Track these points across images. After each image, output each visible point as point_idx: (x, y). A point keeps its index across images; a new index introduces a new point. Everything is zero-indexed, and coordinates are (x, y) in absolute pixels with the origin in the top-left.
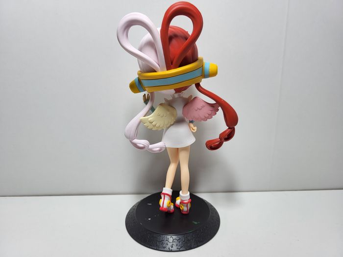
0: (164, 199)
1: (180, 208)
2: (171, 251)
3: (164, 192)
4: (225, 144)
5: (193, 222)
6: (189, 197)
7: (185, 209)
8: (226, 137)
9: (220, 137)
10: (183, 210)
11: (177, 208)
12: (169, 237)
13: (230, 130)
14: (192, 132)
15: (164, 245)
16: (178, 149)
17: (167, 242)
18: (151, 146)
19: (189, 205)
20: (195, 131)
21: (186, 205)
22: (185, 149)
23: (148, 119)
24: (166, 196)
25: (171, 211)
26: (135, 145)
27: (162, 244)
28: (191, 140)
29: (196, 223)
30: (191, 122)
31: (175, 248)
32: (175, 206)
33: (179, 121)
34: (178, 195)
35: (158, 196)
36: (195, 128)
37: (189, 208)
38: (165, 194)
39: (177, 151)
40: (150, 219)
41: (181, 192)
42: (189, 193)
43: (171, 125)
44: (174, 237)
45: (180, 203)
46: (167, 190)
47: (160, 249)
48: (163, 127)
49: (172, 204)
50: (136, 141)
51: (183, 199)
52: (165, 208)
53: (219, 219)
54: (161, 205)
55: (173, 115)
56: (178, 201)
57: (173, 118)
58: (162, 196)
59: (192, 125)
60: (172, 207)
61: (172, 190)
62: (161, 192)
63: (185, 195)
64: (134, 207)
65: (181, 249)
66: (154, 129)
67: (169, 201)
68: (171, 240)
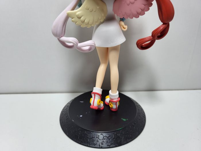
0: (95, 98)
1: (109, 106)
2: (102, 148)
3: (94, 91)
4: (157, 42)
5: (122, 119)
6: (118, 96)
7: (114, 106)
8: (159, 35)
9: (152, 35)
10: (112, 108)
11: (106, 106)
12: (99, 134)
13: (164, 26)
14: (123, 31)
15: (95, 142)
16: (108, 48)
17: (98, 139)
18: (80, 45)
19: (118, 104)
20: (126, 29)
21: (115, 103)
22: (115, 49)
23: (76, 13)
24: (96, 95)
25: (101, 108)
26: (63, 43)
27: (93, 141)
28: (121, 40)
29: (124, 120)
30: (122, 20)
31: (105, 145)
32: (104, 104)
33: (110, 19)
34: (108, 94)
35: (88, 95)
36: (126, 27)
37: (117, 106)
38: (95, 93)
39: (107, 51)
40: (81, 116)
41: (110, 92)
42: (118, 93)
43: (102, 23)
44: (104, 134)
45: (110, 101)
46: (98, 89)
47: (90, 146)
48: (93, 23)
49: (102, 102)
50: (64, 39)
51: (113, 98)
52: (95, 107)
53: (145, 115)
54: (92, 104)
55: (102, 10)
56: (108, 99)
57: (103, 15)
58: (93, 95)
59: (122, 23)
60: (102, 105)
61: (102, 90)
62: (92, 91)
63: (114, 94)
64: (68, 104)
65: (111, 146)
66: (83, 26)
67: (100, 100)
68: (101, 137)
